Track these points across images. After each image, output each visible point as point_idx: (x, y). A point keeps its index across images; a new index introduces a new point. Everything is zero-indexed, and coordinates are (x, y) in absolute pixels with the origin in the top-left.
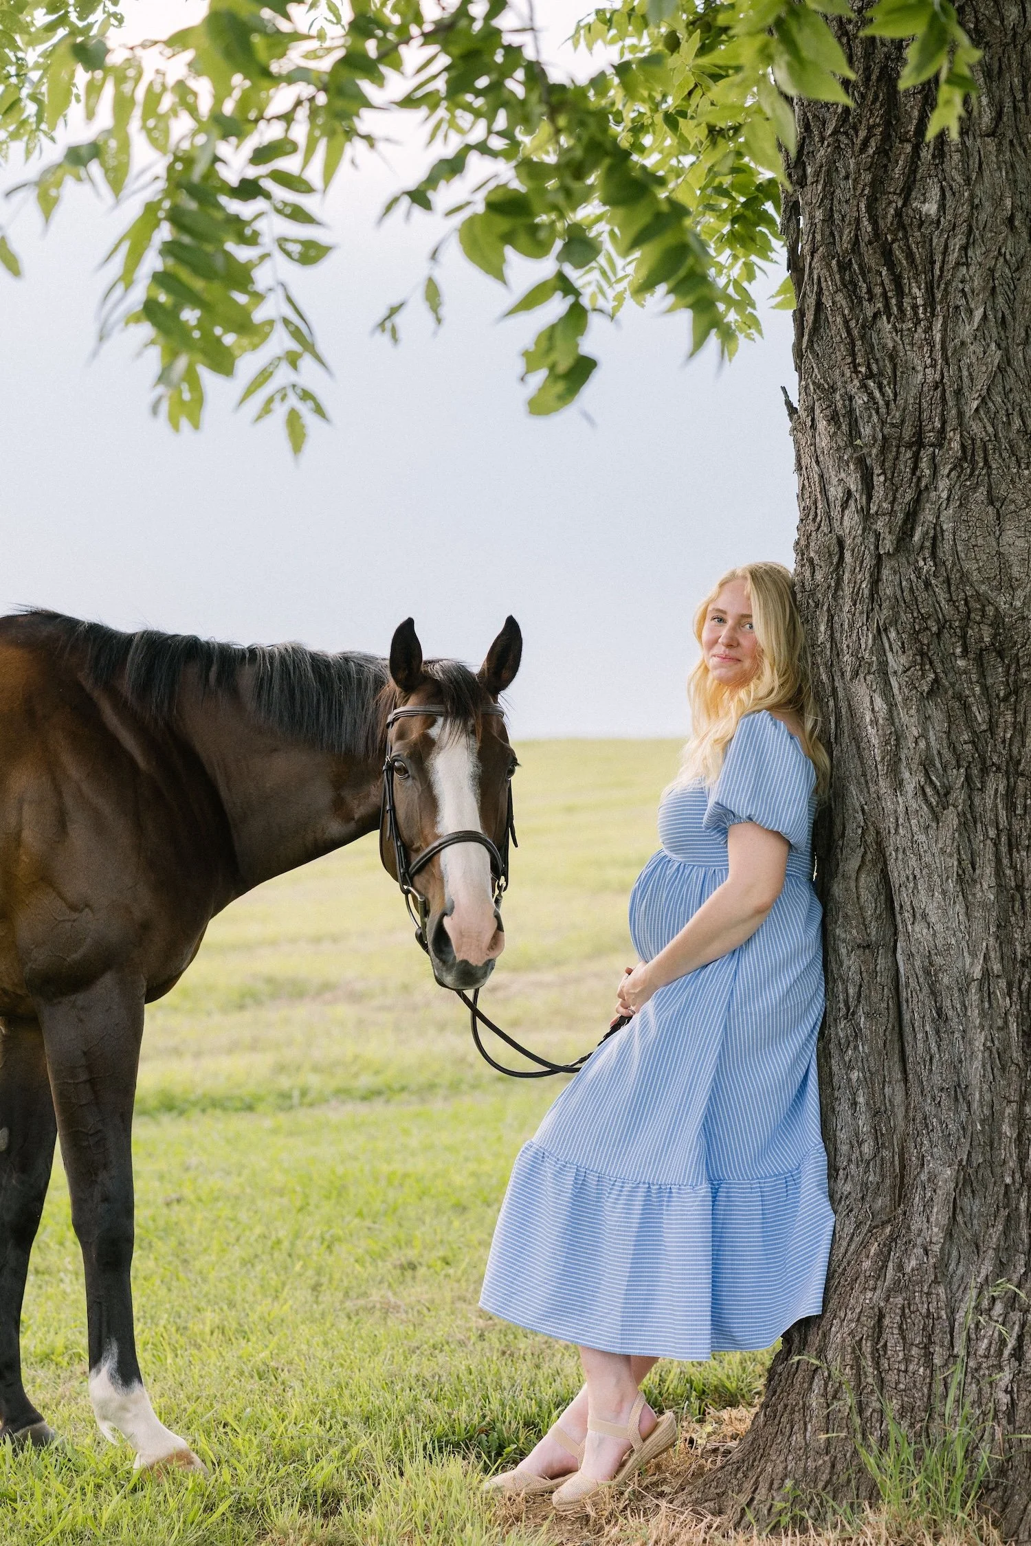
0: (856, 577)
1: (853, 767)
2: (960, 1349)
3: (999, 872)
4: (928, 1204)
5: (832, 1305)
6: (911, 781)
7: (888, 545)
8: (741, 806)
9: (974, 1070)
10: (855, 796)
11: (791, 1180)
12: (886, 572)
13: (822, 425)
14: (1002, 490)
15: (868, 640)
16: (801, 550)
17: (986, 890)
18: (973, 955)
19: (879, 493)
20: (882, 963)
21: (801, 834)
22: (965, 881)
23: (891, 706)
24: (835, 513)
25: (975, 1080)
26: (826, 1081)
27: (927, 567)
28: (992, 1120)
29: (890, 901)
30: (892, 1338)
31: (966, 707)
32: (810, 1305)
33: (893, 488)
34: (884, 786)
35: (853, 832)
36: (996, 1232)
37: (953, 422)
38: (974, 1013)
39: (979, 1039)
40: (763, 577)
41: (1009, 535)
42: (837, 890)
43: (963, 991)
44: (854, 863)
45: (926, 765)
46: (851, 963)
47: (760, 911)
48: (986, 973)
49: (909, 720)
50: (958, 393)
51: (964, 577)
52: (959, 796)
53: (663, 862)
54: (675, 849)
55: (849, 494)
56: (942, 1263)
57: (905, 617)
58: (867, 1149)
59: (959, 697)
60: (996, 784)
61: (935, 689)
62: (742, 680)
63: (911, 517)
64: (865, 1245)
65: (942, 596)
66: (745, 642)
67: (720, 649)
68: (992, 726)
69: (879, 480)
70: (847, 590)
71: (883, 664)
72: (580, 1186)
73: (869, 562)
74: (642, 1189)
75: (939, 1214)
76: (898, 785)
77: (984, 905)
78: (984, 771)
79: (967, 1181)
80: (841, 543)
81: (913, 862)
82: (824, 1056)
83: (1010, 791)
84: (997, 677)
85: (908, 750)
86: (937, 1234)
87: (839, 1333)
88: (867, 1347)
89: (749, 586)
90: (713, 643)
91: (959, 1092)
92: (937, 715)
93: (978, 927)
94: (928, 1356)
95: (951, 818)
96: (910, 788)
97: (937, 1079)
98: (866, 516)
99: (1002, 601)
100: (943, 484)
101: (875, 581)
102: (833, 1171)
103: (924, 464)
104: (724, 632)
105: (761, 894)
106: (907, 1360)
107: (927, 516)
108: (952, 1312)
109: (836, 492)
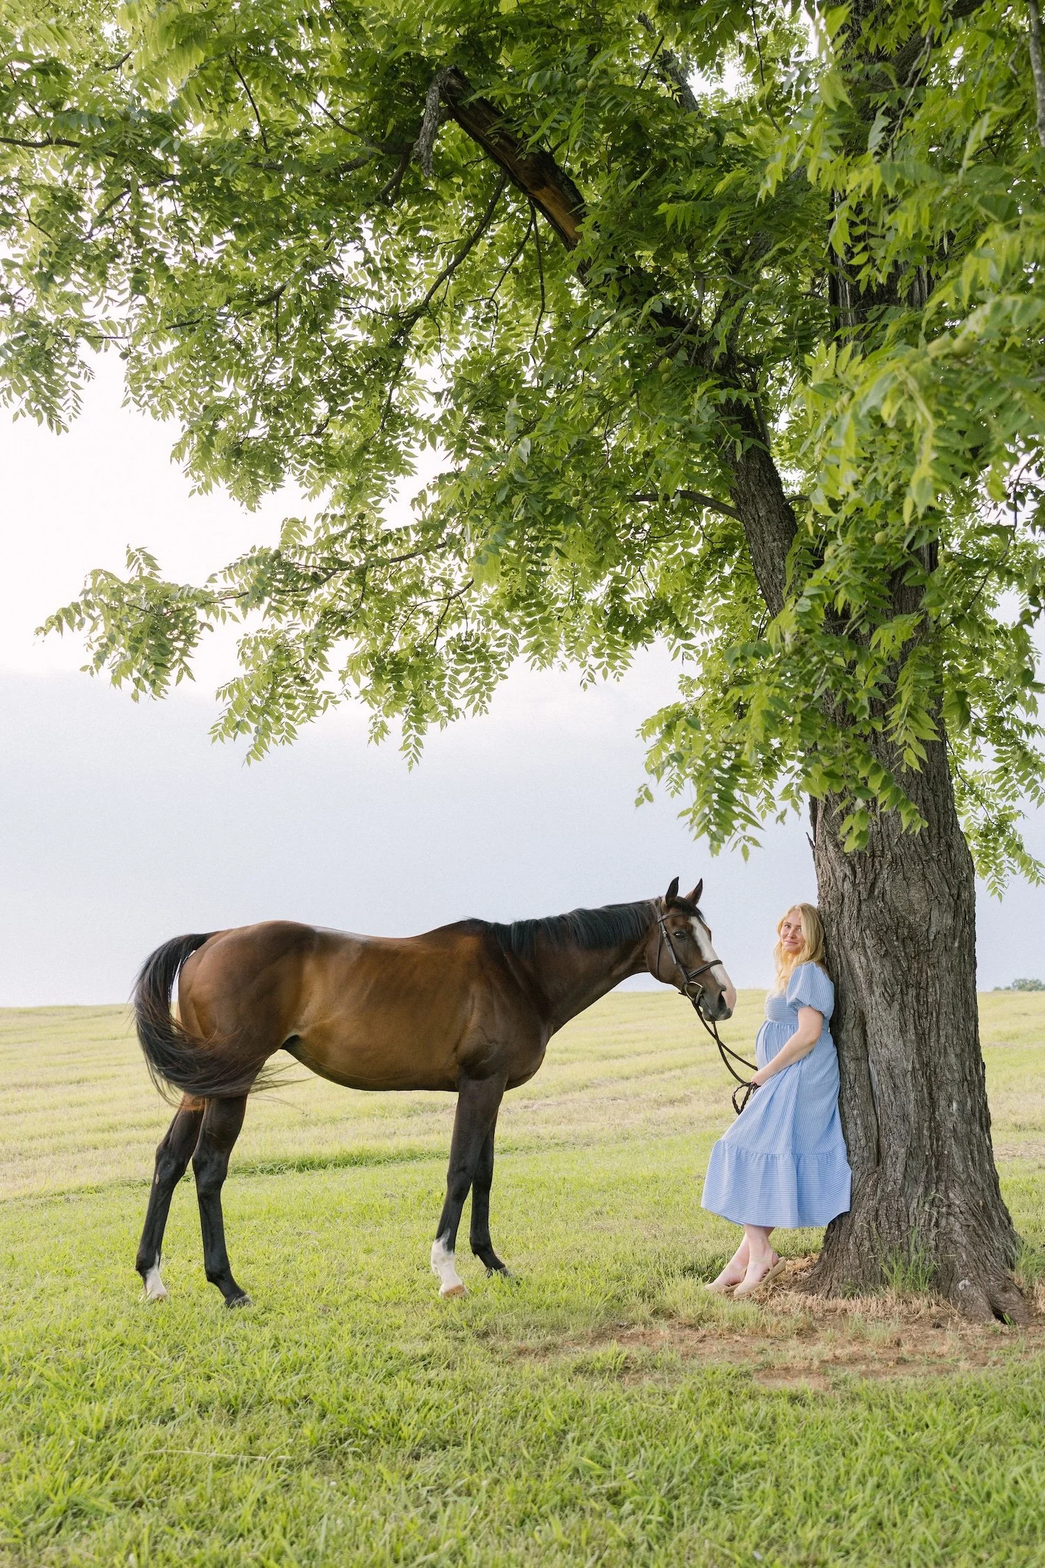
0: (849, 909)
1: (850, 985)
2: (912, 1224)
3: (915, 1028)
4: (894, 1164)
5: (855, 1205)
6: (878, 991)
7: (864, 896)
8: (807, 1001)
9: (911, 1108)
10: (851, 998)
11: (831, 1155)
12: (864, 907)
13: (831, 847)
14: (909, 875)
15: (857, 935)
16: (822, 898)
17: (911, 1035)
18: (908, 1061)
19: (859, 875)
20: (864, 1066)
21: (829, 1014)
22: (903, 1031)
23: (868, 960)
24: (840, 884)
25: (912, 1113)
26: (842, 1115)
27: (881, 905)
28: (919, 1129)
29: (865, 1040)
30: (883, 1219)
31: (899, 961)
32: (844, 1207)
33: (865, 874)
34: (865, 993)
35: (850, 1011)
36: (923, 1175)
37: (887, 848)
38: (910, 1085)
39: (912, 1096)
40: (806, 909)
41: (913, 892)
42: (843, 1036)
43: (905, 1076)
44: (851, 1025)
45: (885, 984)
46: (851, 1067)
47: (812, 1043)
48: (914, 1068)
49: (876, 966)
50: (888, 836)
51: (896, 909)
52: (898, 996)
53: (771, 1025)
54: (776, 1019)
55: (846, 875)
56: (902, 1189)
57: (873, 925)
58: (863, 1142)
59: (896, 956)
60: (912, 992)
61: (887, 953)
62: (796, 952)
63: (873, 885)
64: (866, 1182)
65: (887, 917)
66: (799, 937)
67: (788, 939)
68: (909, 969)
69: (859, 870)
70: (846, 914)
71: (864, 944)
72: (738, 1157)
73: (856, 903)
74: (764, 1159)
75: (900, 1168)
76: (872, 992)
77: (911, 1041)
78: (907, 987)
79: (911, 1153)
80: (843, 895)
81: (880, 1024)
82: (841, 1105)
83: (918, 995)
84: (911, 949)
85: (876, 978)
86: (899, 1175)
87: (859, 1221)
88: (874, 1225)
89: (801, 914)
90: (785, 936)
91: (905, 1118)
92: (888, 964)
93: (909, 1050)
94: (899, 1226)
95: (896, 1006)
96: (877, 994)
97: (895, 1112)
98: (854, 884)
99: (911, 918)
100: (885, 872)
101: (859, 910)
102: (849, 1153)
103: (877, 864)
104: (790, 932)
105: (812, 1037)
106: (890, 1228)
107: (880, 884)
108: (908, 1208)
109: (839, 874)
